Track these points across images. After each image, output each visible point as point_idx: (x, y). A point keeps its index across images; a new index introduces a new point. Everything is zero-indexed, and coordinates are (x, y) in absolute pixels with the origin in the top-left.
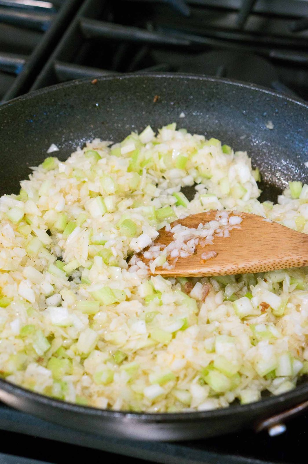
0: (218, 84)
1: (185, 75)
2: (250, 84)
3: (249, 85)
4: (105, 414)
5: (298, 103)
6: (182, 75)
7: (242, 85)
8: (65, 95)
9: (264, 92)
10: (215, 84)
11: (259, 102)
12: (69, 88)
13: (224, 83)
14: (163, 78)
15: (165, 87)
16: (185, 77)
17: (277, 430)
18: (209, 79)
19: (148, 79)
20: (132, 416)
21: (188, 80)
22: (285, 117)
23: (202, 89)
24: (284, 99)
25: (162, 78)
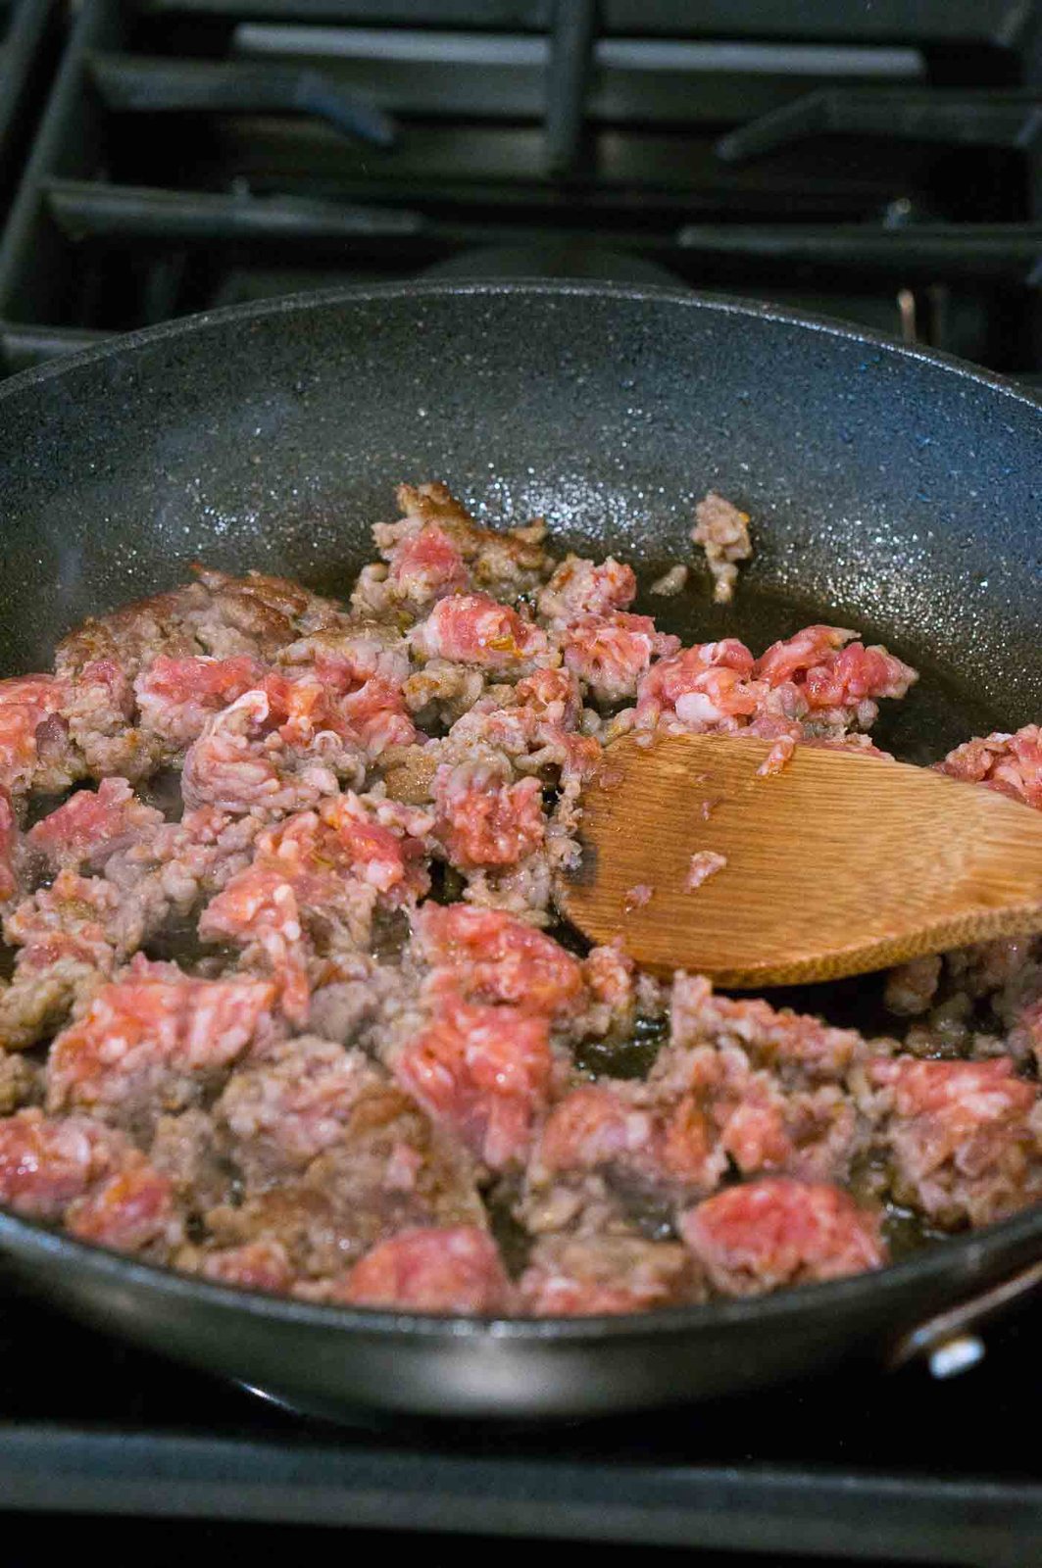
0: (654, 308)
1: (548, 284)
2: (758, 303)
3: (756, 307)
4: (425, 1328)
5: (917, 356)
6: (539, 284)
7: (734, 309)
8: (169, 365)
9: (805, 328)
10: (648, 307)
11: (790, 359)
12: (180, 339)
13: (676, 306)
14: (482, 294)
15: (486, 326)
16: (549, 291)
17: (957, 1356)
18: (628, 295)
19: (431, 301)
20: (511, 1326)
21: (558, 298)
22: (876, 403)
23: (605, 328)
24: (870, 345)
25: (476, 296)
